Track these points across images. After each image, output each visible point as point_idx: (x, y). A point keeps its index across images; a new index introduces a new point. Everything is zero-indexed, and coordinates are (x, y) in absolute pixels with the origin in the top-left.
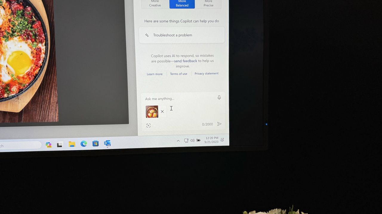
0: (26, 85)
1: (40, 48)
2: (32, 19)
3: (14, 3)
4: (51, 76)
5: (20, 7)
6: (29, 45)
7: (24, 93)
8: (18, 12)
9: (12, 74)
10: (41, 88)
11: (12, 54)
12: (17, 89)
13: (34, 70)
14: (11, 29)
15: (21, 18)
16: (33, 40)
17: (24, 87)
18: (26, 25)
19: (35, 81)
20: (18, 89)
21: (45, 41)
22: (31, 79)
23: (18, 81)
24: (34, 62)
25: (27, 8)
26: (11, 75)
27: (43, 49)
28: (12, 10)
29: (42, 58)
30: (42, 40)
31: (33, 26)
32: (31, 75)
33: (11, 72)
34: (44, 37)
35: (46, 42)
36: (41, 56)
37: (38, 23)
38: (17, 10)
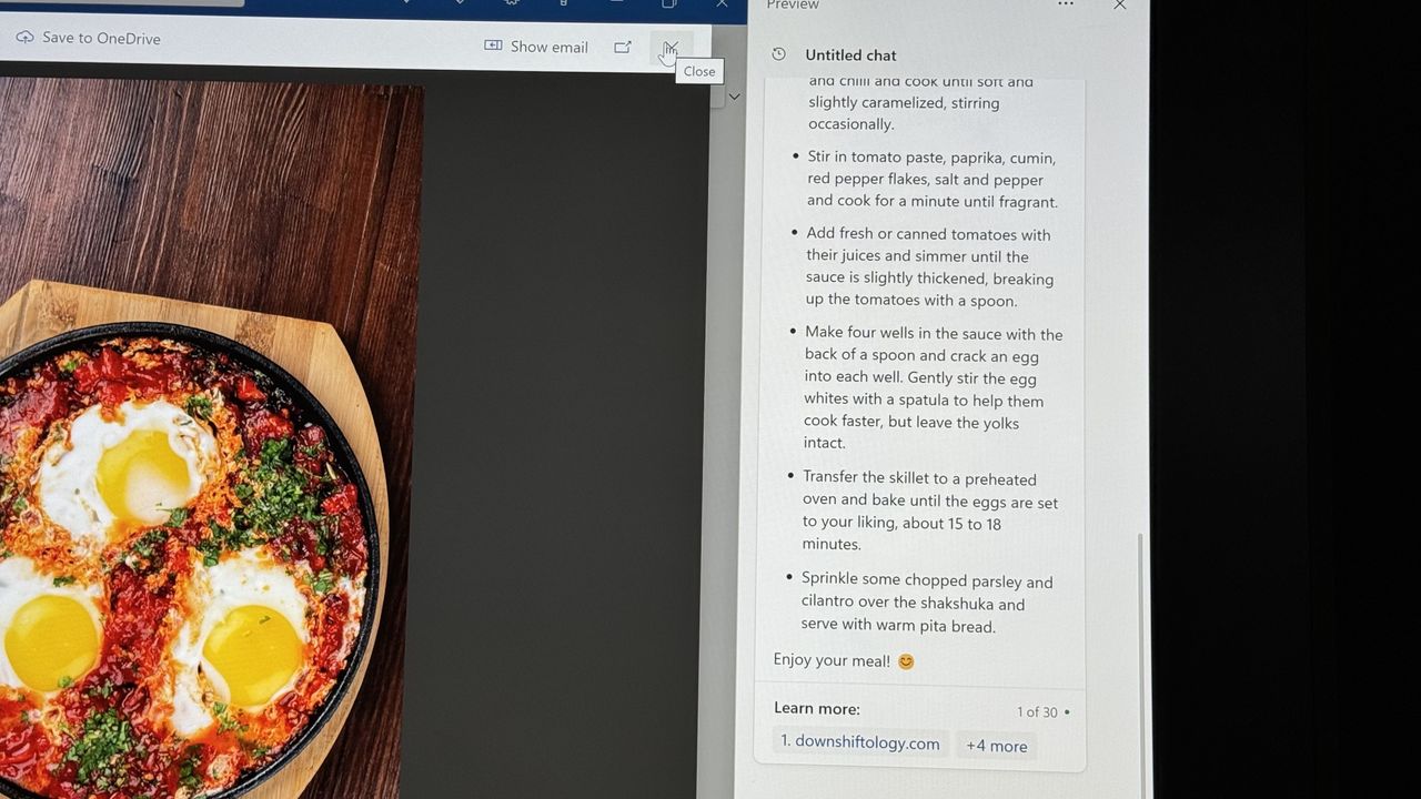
0: (269, 752)
1: (345, 597)
2: (322, 475)
3: (258, 409)
4: (380, 715)
5: (279, 428)
6: (299, 582)
7: (260, 788)
8: (267, 447)
9: (216, 704)
10: (333, 768)
11: (228, 618)
12: (231, 769)
13: (312, 688)
14: (233, 515)
15: (280, 470)
16: (320, 562)
17: (263, 758)
18: (296, 499)
19: (311, 736)
20: (238, 767)
21: (366, 565)
22: (293, 725)
23: (242, 734)
24: (312, 655)
25: (307, 429)
26: (212, 705)
27: (356, 602)
28: (244, 439)
29: (348, 636)
30: (354, 563)
31: (326, 503)
32: (296, 709)
33: (213, 693)
34: (365, 552)
35: (369, 572)
36: (346, 630)
37: (344, 494)
38: (268, 439)
